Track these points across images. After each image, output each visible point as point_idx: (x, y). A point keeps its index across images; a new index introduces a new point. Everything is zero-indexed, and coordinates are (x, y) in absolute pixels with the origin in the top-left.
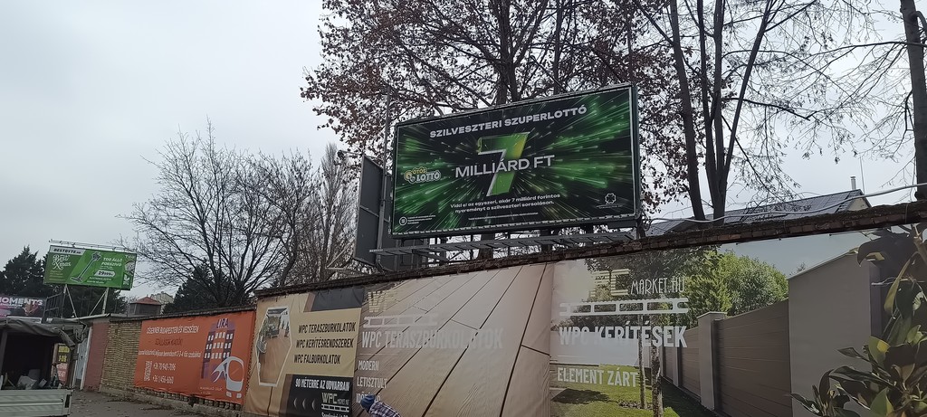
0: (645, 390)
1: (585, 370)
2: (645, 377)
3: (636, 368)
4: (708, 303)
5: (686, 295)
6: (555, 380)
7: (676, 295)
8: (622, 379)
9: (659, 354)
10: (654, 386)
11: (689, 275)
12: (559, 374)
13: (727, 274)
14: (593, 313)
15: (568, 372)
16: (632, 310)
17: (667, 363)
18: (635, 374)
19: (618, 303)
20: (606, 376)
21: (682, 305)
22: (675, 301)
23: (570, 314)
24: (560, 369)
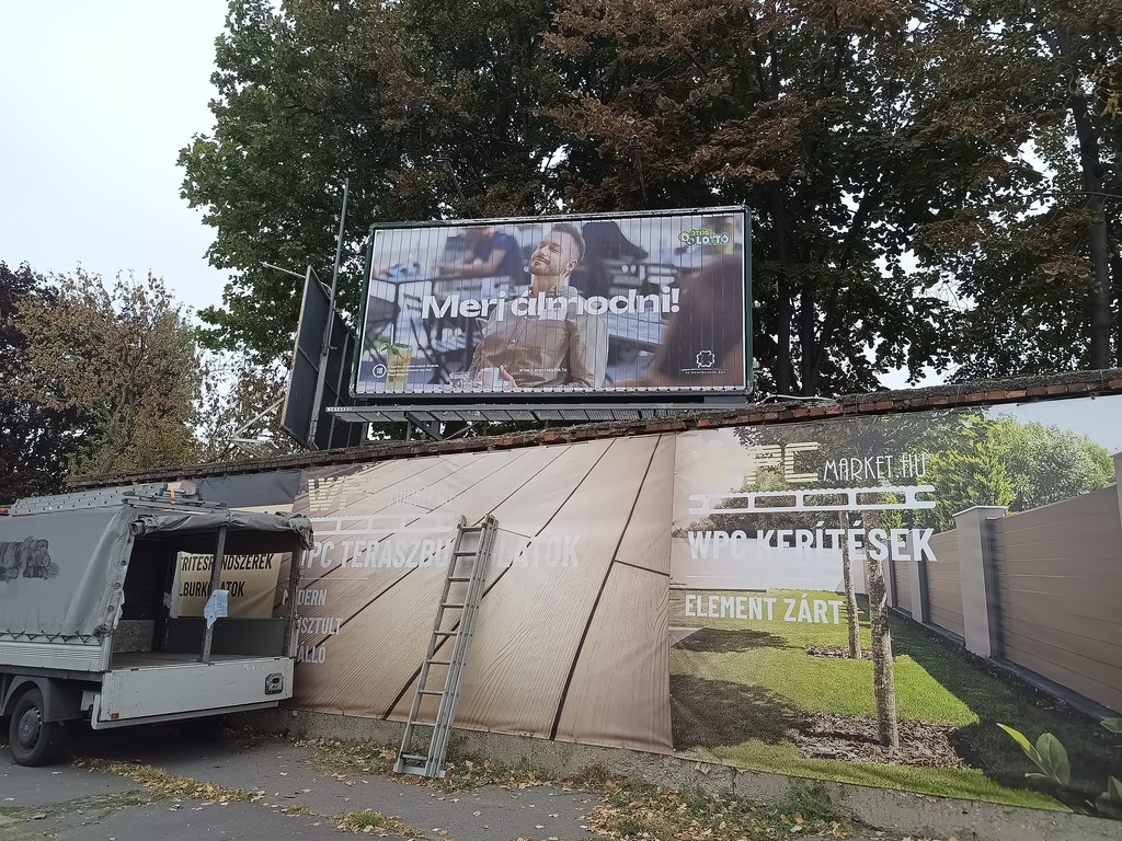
0: (858, 629)
1: (739, 599)
2: (856, 608)
3: (839, 594)
4: (971, 493)
5: (930, 482)
6: (679, 614)
7: (912, 482)
8: (812, 612)
9: (883, 572)
10: (876, 622)
11: (933, 450)
12: (688, 605)
13: (1004, 449)
14: (751, 508)
15: (705, 601)
16: (826, 504)
17: (899, 585)
18: (838, 603)
19: (799, 494)
20: (780, 608)
21: (924, 497)
22: (909, 491)
23: (708, 511)
24: (689, 597)
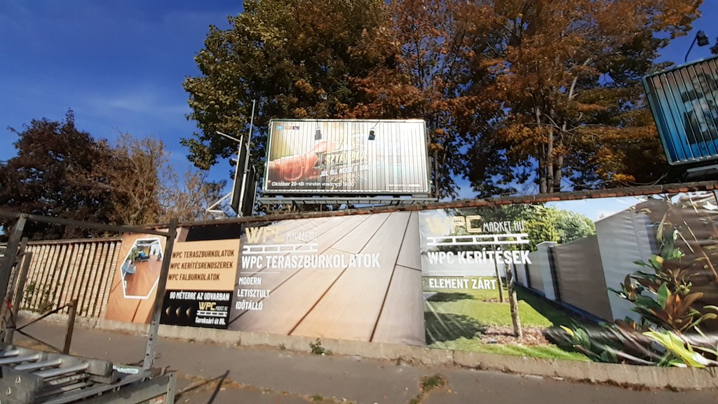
0: (502, 291)
1: (453, 280)
2: (501, 283)
4: (542, 237)
5: (526, 232)
6: (427, 287)
7: (519, 232)
8: (484, 284)
9: (511, 268)
10: (509, 288)
13: (553, 219)
14: (454, 243)
15: (438, 281)
16: (486, 241)
17: (518, 274)
18: (494, 281)
19: (474, 237)
20: (470, 284)
21: (525, 238)
22: (518, 236)
23: (436, 244)
24: (431, 280)
